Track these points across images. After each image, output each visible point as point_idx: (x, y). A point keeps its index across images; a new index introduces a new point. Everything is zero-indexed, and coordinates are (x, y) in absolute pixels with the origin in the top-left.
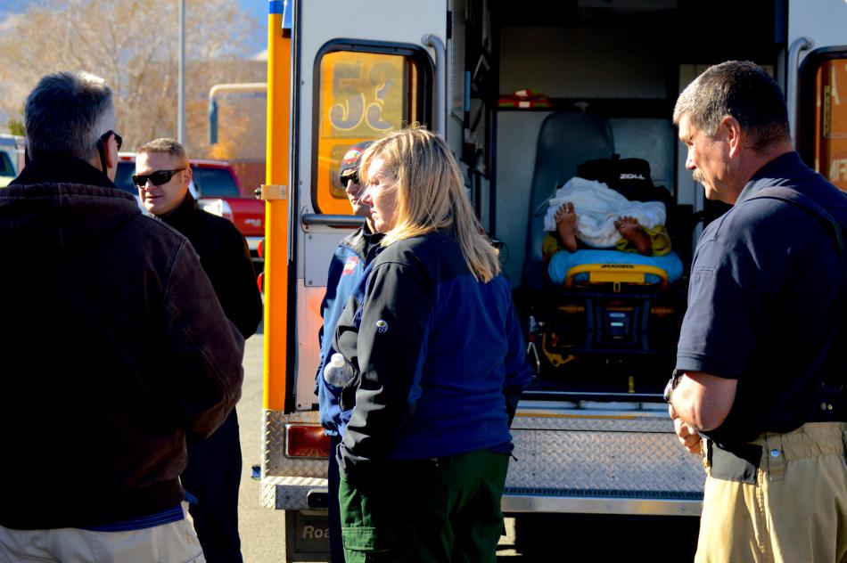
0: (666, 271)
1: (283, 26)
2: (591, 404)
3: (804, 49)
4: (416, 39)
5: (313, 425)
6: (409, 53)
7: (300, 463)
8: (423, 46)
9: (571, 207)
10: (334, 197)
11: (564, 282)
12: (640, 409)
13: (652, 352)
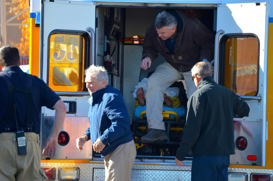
0: (178, 113)
1: (36, 23)
2: (147, 160)
3: (221, 34)
4: (84, 29)
5: (46, 168)
6: (82, 34)
8: (87, 32)
9: (142, 89)
10: (55, 85)
11: (140, 117)
12: (164, 162)
13: (171, 143)
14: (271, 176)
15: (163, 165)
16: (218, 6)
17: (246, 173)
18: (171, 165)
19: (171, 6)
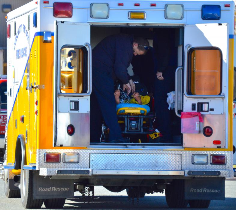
1: (44, 40)
2: (130, 146)
3: (189, 47)
4: (83, 44)
7: (49, 164)
8: (85, 46)
12: (144, 147)
13: (144, 133)
14: (226, 156)
15: (144, 150)
16: (185, 26)
17: (207, 154)
18: (150, 150)
19: (147, 25)
